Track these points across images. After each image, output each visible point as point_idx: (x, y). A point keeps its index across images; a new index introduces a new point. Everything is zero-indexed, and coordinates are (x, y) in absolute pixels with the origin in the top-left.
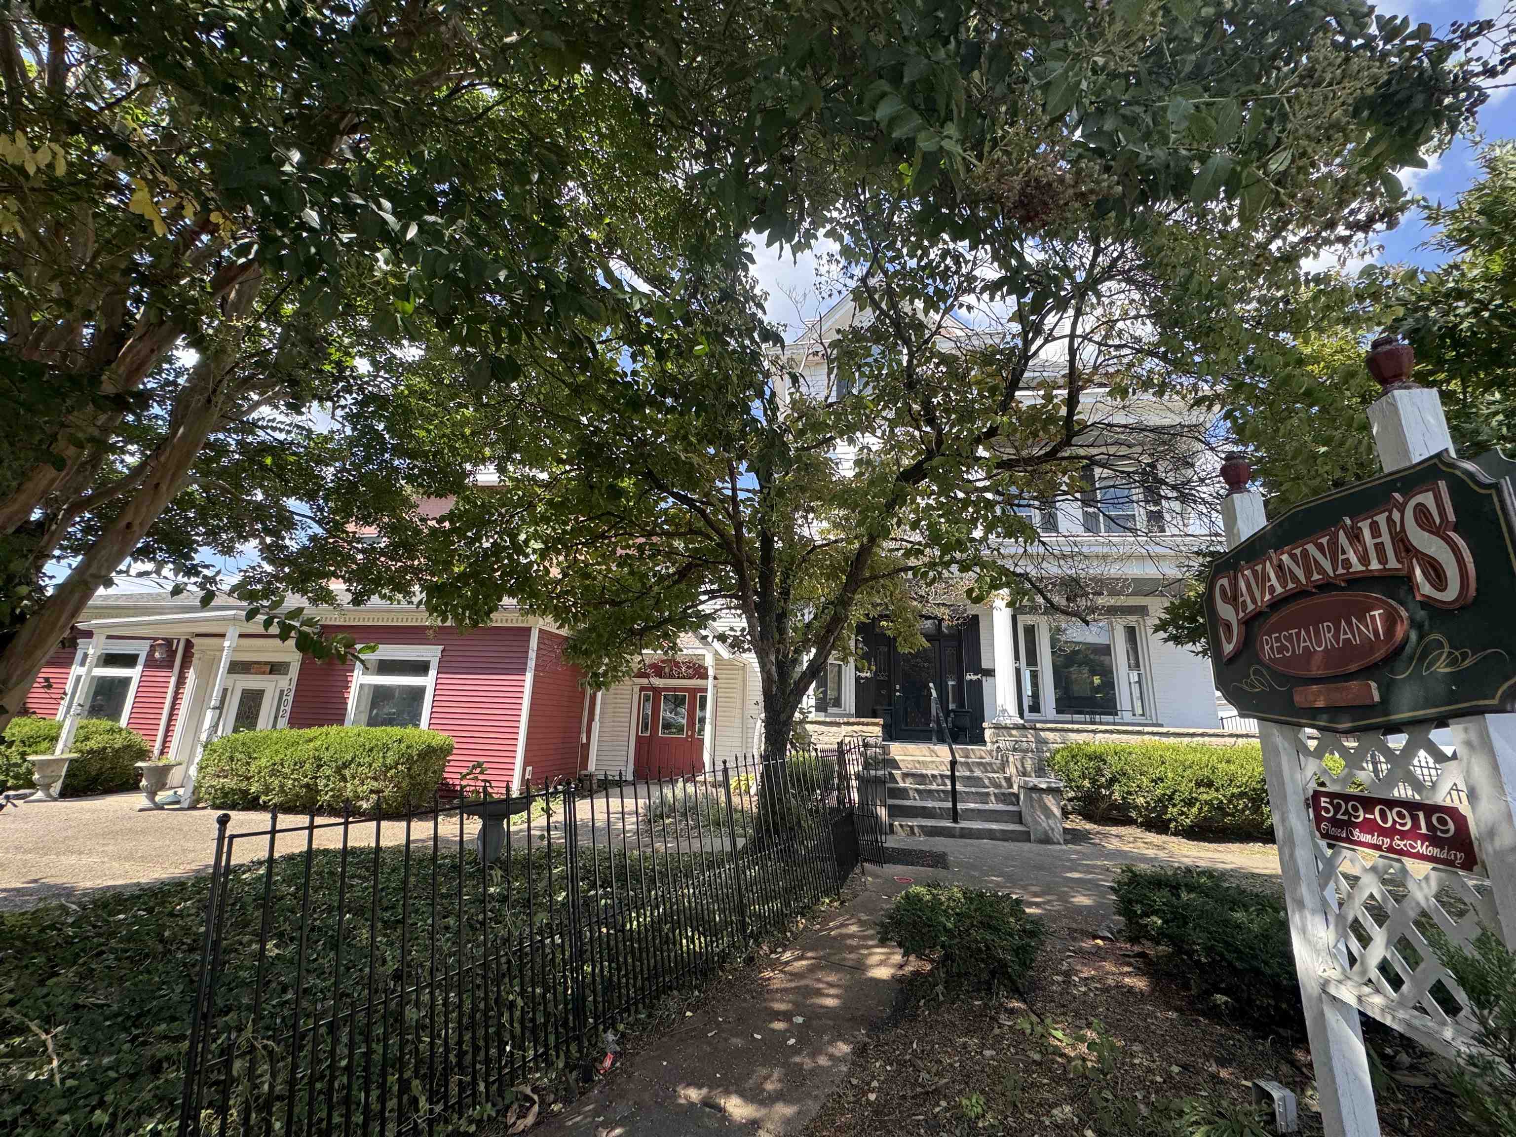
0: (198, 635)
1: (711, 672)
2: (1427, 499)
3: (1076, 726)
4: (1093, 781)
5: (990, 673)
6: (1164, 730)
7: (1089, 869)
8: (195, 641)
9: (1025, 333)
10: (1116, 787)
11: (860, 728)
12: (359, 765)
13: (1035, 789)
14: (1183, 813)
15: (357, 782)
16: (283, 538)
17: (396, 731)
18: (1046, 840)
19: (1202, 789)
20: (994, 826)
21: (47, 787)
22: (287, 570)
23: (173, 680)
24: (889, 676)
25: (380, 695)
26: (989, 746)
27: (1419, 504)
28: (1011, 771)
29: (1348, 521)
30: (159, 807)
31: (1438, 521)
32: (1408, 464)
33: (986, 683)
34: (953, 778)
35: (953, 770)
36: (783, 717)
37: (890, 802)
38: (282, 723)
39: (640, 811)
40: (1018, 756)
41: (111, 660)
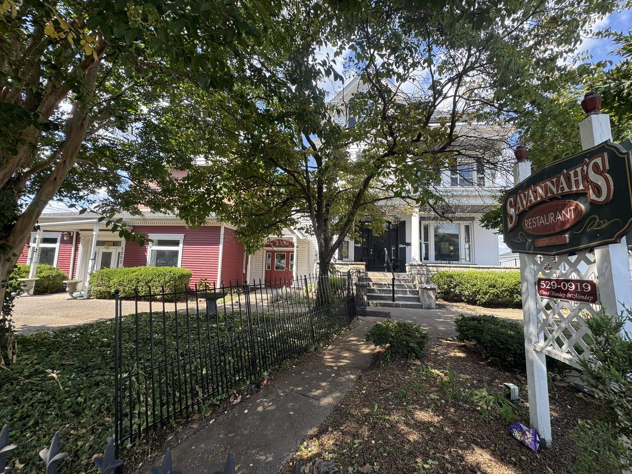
0: (81, 230)
1: (295, 245)
2: (599, 160)
3: (443, 265)
4: (448, 286)
5: (409, 244)
6: (478, 266)
7: (446, 318)
8: (79, 232)
9: (435, 94)
10: (457, 288)
11: (356, 266)
12: (155, 281)
13: (425, 289)
14: (482, 298)
15: (154, 288)
16: (117, 187)
17: (168, 268)
18: (429, 308)
19: (491, 288)
20: (409, 303)
21: (28, 291)
22: (120, 200)
23: (73, 249)
24: (368, 246)
25: (160, 255)
26: (408, 273)
27: (596, 163)
28: (416, 282)
29: (565, 171)
30: (75, 298)
31: (602, 169)
32: (593, 146)
33: (407, 248)
34: (393, 285)
35: (393, 282)
36: (327, 260)
37: (368, 294)
38: (121, 265)
39: (269, 298)
40: (419, 276)
41: (45, 240)
